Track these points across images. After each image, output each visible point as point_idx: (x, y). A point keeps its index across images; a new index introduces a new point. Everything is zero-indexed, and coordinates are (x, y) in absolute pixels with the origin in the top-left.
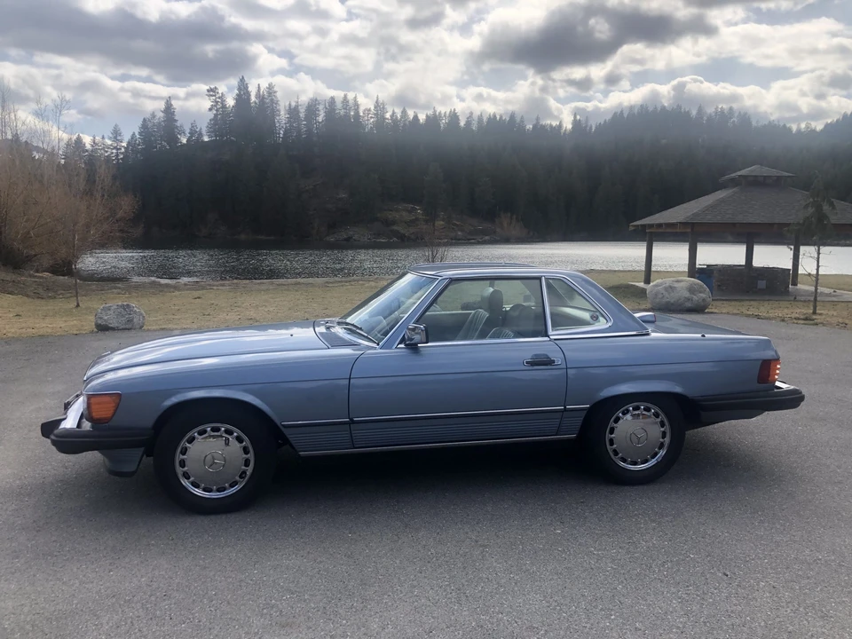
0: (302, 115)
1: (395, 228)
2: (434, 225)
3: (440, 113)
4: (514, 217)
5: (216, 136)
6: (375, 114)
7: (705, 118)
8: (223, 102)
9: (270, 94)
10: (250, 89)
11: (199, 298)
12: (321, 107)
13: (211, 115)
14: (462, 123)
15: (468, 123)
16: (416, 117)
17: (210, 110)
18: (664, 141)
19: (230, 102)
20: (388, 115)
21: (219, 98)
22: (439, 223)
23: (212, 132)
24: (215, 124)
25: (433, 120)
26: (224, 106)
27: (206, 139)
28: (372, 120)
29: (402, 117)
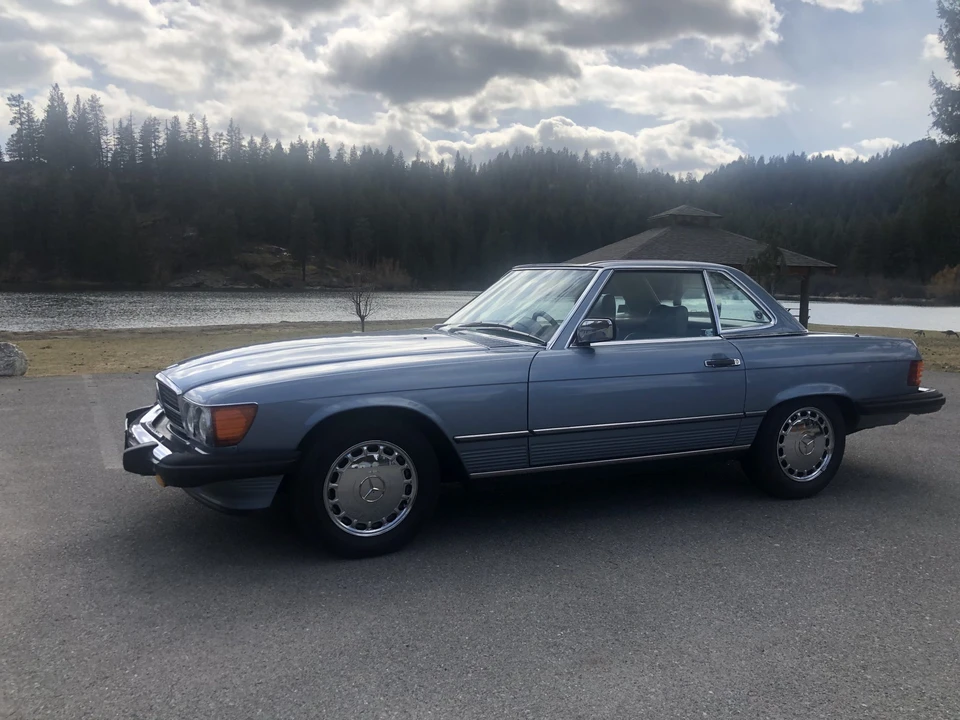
0: (137, 136)
1: (257, 272)
2: (304, 270)
3: (306, 143)
4: (398, 262)
5: (20, 156)
6: (228, 140)
7: (592, 163)
8: (29, 114)
9: (93, 108)
10: (65, 100)
11: (48, 347)
12: (161, 128)
13: (14, 129)
14: (333, 156)
15: (340, 155)
16: (279, 146)
17: (12, 123)
18: (551, 186)
19: (39, 114)
20: (245, 143)
21: (25, 109)
22: (310, 268)
23: (14, 151)
24: (17, 142)
25: (300, 149)
26: (31, 120)
27: (6, 159)
28: (224, 147)
29: (262, 145)
